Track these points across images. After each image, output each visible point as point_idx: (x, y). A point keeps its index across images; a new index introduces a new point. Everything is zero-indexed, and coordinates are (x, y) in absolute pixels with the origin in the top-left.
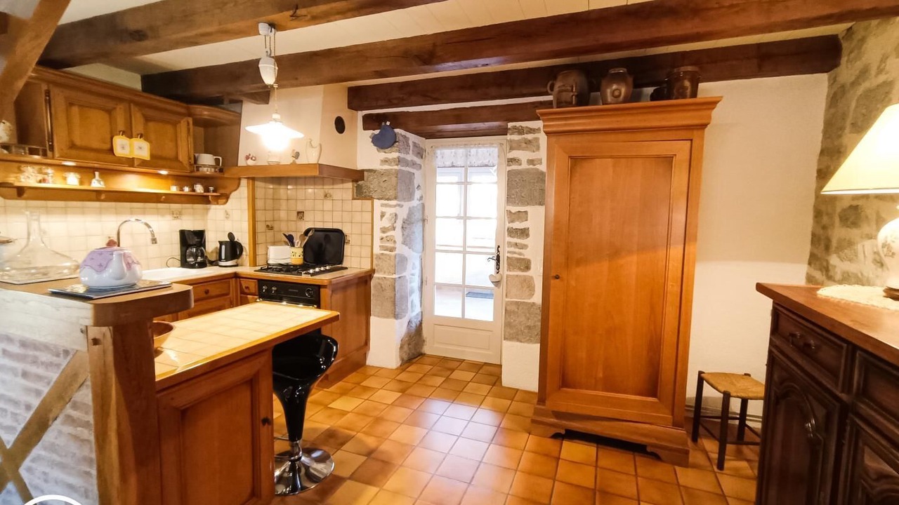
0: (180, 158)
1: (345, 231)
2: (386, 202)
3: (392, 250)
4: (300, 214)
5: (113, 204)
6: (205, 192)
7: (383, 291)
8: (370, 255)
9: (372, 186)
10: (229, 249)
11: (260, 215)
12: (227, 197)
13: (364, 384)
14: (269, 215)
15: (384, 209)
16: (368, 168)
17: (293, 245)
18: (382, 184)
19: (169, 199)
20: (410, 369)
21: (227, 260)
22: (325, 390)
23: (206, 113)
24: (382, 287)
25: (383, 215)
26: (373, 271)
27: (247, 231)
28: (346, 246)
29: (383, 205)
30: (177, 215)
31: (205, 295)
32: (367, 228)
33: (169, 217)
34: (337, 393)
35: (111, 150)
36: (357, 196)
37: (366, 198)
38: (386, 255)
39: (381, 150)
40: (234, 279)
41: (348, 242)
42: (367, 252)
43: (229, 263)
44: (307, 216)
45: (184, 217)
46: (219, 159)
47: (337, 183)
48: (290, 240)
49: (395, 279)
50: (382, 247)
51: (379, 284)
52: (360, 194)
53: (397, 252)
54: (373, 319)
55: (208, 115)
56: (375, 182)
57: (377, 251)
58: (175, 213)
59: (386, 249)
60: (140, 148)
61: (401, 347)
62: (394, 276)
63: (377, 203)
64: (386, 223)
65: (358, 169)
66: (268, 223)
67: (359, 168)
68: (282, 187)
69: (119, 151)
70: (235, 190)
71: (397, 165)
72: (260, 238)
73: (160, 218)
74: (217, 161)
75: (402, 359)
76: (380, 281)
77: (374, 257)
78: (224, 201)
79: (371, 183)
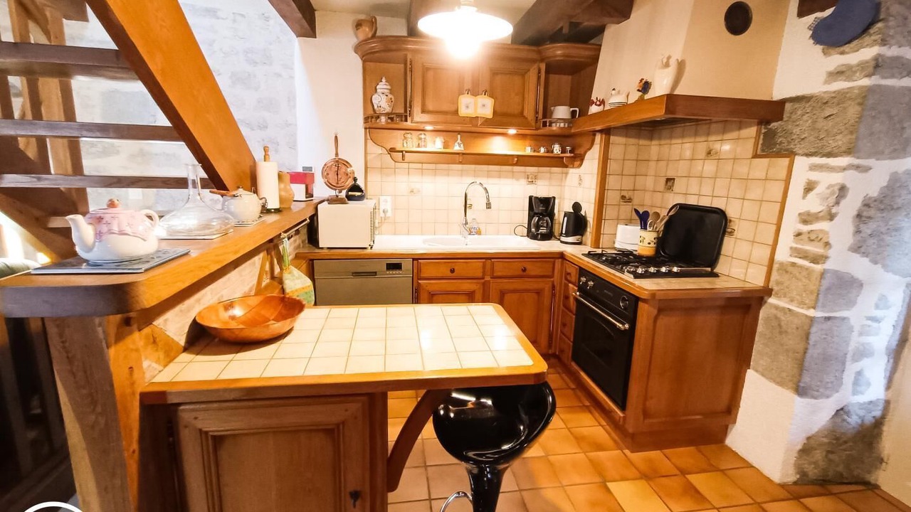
0: (525, 113)
1: (731, 213)
2: (824, 161)
3: (816, 259)
4: (670, 181)
5: (473, 166)
6: (562, 153)
7: (781, 333)
8: (766, 262)
9: (796, 130)
10: (571, 222)
11: (612, 182)
12: (582, 159)
13: (693, 478)
14: (627, 183)
15: (814, 176)
16: (794, 95)
17: (644, 227)
18: (821, 124)
19: (521, 161)
20: (810, 502)
21: (567, 235)
22: (627, 451)
23: (559, 52)
24: (780, 325)
25: (809, 188)
26: (767, 292)
27: (594, 201)
28: (726, 239)
29: (813, 168)
30: (532, 180)
31: (521, 273)
32: (771, 212)
33: (523, 182)
34: (637, 468)
35: (456, 112)
36: (763, 151)
37: (779, 155)
38: (801, 267)
39: (831, 51)
40: (560, 260)
41: (731, 233)
42: (762, 253)
43: (570, 239)
44: (679, 186)
45: (539, 182)
46: (576, 111)
47: (731, 130)
48: (643, 219)
49: (812, 320)
50: (797, 252)
51: (776, 318)
52: (770, 147)
53: (829, 265)
54: (751, 376)
55: (563, 55)
56: (806, 122)
57: (782, 255)
58: (530, 177)
59: (805, 255)
60: (484, 106)
61: (805, 451)
62: (811, 313)
63: (801, 163)
64: (814, 204)
65: (775, 99)
66: (624, 193)
67: (777, 95)
68: (654, 142)
69: (463, 112)
70: (590, 149)
71: (869, 76)
72: (609, 212)
73: (514, 181)
74: (573, 113)
75: (803, 474)
76: (780, 315)
77: (776, 266)
78: (578, 163)
79: (797, 125)
